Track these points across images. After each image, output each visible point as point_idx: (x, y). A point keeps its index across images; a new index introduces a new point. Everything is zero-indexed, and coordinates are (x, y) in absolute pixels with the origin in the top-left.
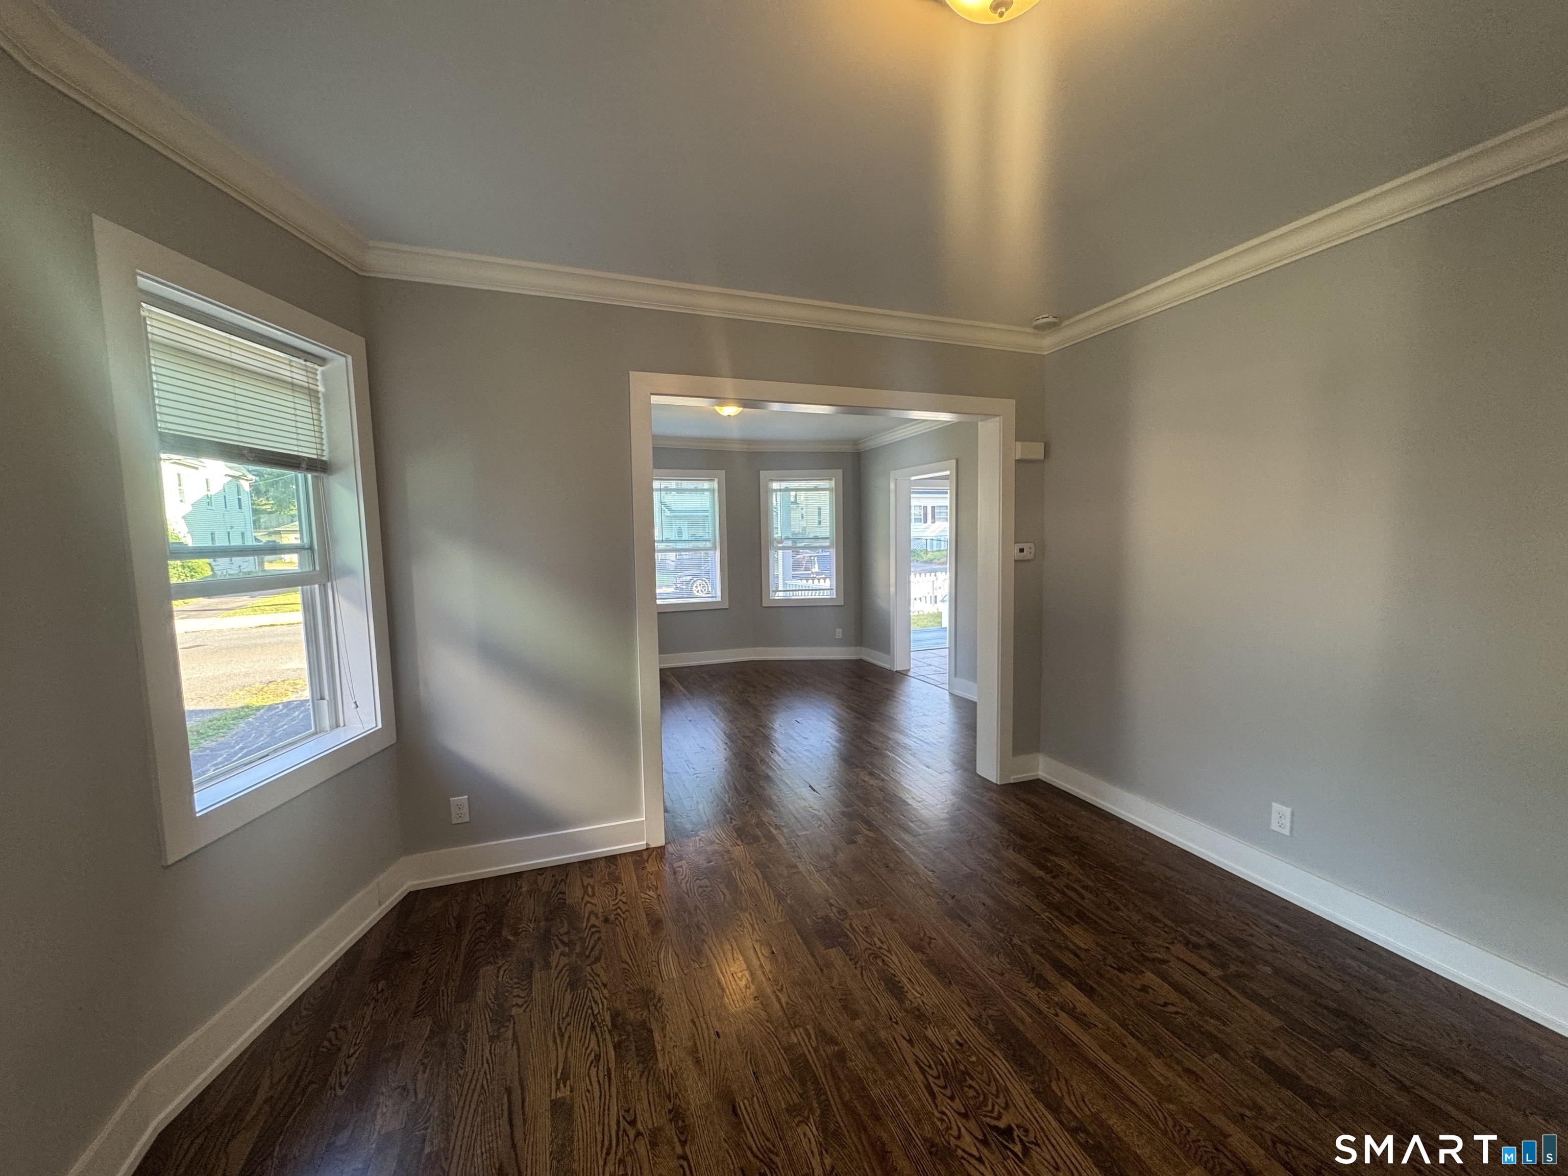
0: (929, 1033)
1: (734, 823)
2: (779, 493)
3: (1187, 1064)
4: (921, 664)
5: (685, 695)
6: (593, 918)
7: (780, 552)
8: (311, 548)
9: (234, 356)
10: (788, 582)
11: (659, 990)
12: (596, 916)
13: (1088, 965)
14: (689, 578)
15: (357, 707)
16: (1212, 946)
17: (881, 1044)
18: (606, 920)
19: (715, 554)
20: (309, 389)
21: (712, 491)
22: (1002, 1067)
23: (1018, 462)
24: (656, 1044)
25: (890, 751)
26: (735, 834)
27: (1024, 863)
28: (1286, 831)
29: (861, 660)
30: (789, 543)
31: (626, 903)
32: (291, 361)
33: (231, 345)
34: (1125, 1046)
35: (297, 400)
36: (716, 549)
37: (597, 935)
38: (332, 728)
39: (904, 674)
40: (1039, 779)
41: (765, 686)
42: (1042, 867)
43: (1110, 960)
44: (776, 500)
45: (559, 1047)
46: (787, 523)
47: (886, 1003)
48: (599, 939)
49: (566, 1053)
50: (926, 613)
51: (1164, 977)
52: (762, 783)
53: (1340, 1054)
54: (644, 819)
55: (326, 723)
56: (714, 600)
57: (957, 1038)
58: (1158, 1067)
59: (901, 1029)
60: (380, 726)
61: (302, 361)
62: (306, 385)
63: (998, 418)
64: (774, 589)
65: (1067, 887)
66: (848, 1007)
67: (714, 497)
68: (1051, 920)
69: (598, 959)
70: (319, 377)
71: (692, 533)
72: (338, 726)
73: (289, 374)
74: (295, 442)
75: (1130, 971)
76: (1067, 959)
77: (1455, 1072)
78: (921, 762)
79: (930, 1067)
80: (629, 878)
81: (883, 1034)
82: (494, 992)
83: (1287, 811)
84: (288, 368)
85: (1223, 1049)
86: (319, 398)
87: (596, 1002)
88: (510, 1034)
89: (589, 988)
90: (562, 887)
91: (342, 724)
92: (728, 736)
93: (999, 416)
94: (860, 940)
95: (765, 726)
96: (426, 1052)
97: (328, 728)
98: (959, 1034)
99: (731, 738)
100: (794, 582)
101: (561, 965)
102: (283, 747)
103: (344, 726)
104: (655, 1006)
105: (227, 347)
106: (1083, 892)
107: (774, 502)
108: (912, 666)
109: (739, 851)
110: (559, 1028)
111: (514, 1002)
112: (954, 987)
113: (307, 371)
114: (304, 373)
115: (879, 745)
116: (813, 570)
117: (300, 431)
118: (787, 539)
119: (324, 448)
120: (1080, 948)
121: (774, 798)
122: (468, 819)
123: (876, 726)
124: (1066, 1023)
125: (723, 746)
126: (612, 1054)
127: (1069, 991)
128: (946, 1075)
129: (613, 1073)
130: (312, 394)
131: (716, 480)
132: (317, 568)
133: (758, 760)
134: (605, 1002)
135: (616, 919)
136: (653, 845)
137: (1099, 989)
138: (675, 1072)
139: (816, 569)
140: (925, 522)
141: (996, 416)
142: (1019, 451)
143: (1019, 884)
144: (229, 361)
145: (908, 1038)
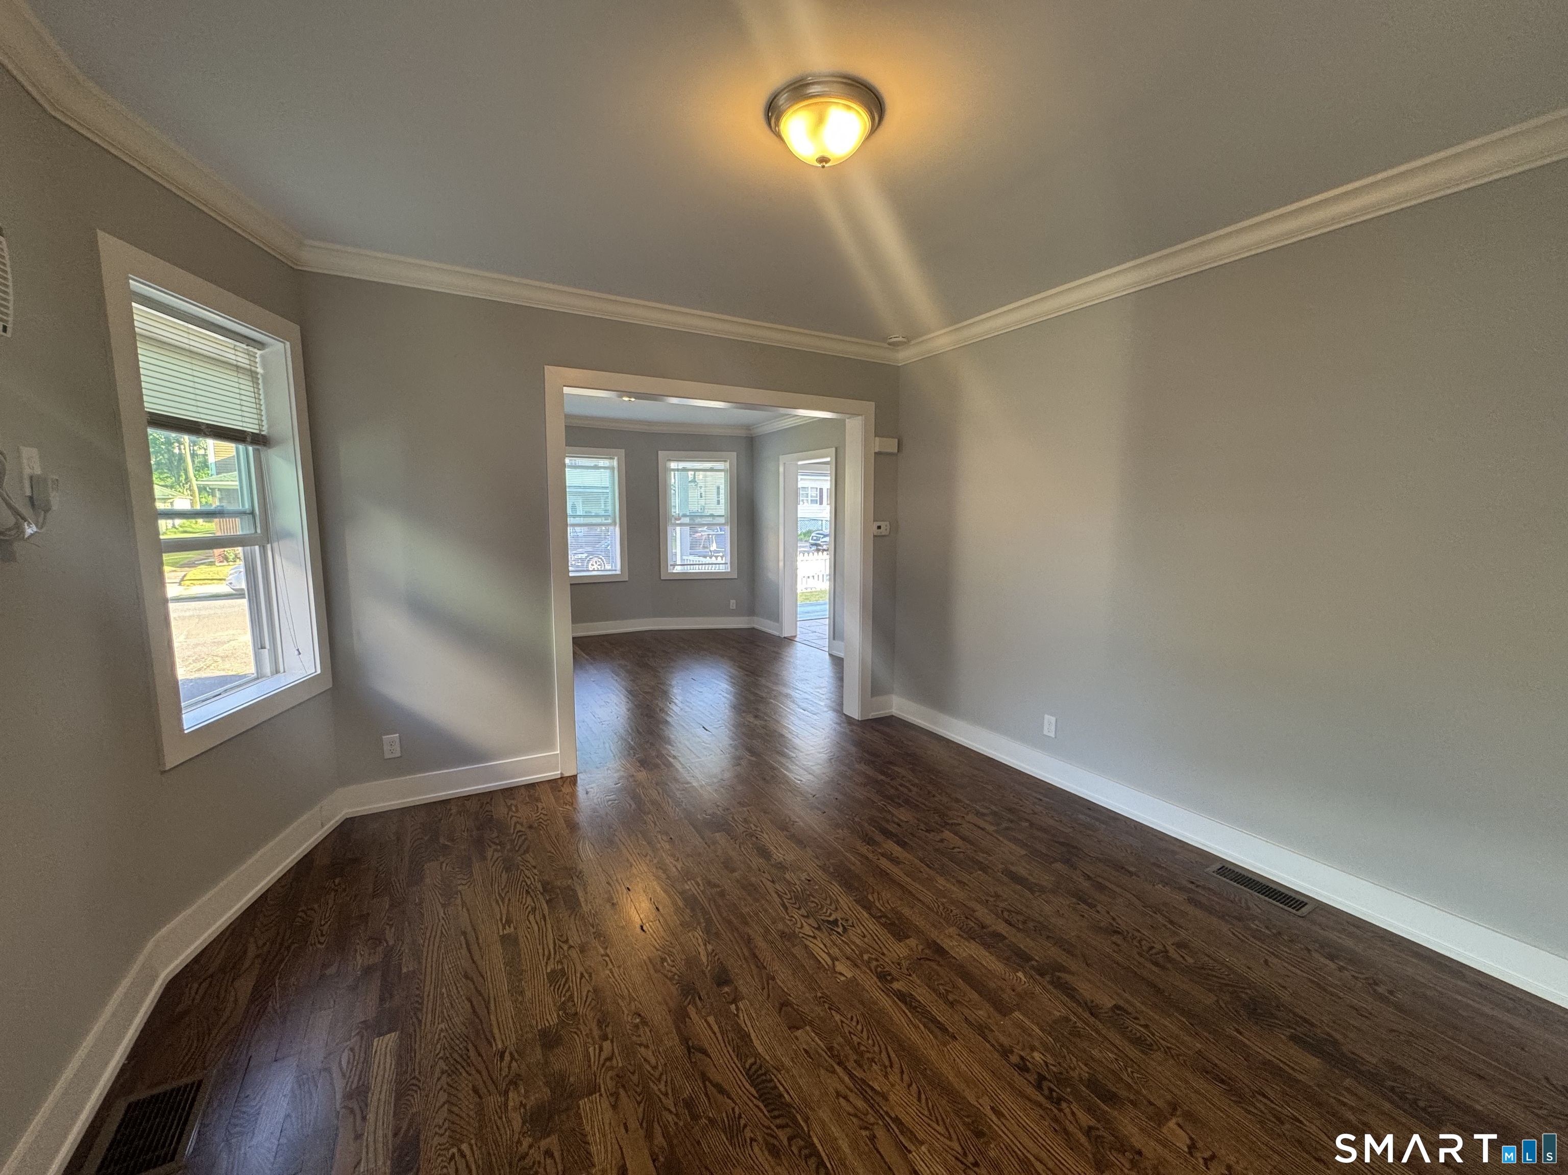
0: (787, 876)
1: (637, 756)
2: (676, 473)
3: (960, 878)
4: (807, 631)
5: (587, 660)
6: (519, 826)
7: (678, 529)
8: (252, 513)
9: (192, 343)
10: (684, 558)
11: (580, 867)
12: (522, 825)
13: (906, 830)
14: (584, 556)
15: (300, 653)
16: (994, 814)
17: (752, 885)
18: (531, 827)
19: (615, 529)
20: (251, 371)
21: (612, 468)
22: (835, 889)
23: (877, 454)
24: (580, 898)
25: (774, 699)
26: (638, 764)
27: (871, 772)
28: (1052, 735)
29: (753, 628)
30: (686, 520)
31: (546, 815)
32: (235, 346)
33: (189, 333)
34: (921, 872)
35: (241, 380)
36: (615, 525)
37: (523, 838)
38: (272, 675)
39: (791, 640)
40: (893, 716)
41: (664, 651)
42: (883, 773)
43: (922, 826)
44: (674, 480)
45: (502, 907)
46: (685, 501)
47: (757, 862)
48: (526, 839)
49: (508, 911)
50: (818, 589)
51: (956, 834)
52: (661, 726)
53: (1058, 866)
54: (559, 752)
55: (267, 669)
56: (614, 573)
57: (807, 877)
58: (941, 881)
59: (766, 875)
60: (319, 672)
61: (244, 346)
62: (248, 367)
63: (860, 417)
64: (672, 563)
65: (901, 785)
66: (728, 865)
67: (614, 475)
68: (885, 806)
69: (526, 851)
70: (258, 360)
71: (587, 509)
72: (277, 672)
73: (234, 357)
74: (240, 418)
75: (933, 831)
76: (892, 828)
77: (1123, 868)
78: (799, 706)
79: (786, 894)
80: (548, 799)
81: (753, 879)
82: (440, 878)
83: (1053, 719)
84: (233, 352)
85: (984, 869)
86: (258, 379)
87: (528, 878)
88: (459, 901)
89: (522, 870)
90: (488, 808)
91: (282, 670)
92: (630, 692)
93: (861, 415)
94: (739, 826)
95: (664, 684)
96: (388, 917)
97: (269, 674)
98: (808, 874)
99: (632, 694)
100: (691, 558)
101: (495, 858)
102: (232, 688)
103: (284, 672)
104: (578, 877)
105: (185, 335)
106: (911, 787)
107: (673, 481)
108: (798, 633)
109: (642, 775)
110: (500, 894)
111: (459, 882)
112: (808, 849)
113: (248, 354)
114: (247, 357)
115: (764, 695)
116: (712, 549)
117: (244, 408)
118: (685, 516)
119: (263, 424)
120: (902, 821)
121: (672, 737)
122: (398, 754)
123: (763, 681)
124: (885, 863)
125: (625, 699)
126: (545, 906)
127: (891, 846)
128: (796, 898)
129: (547, 917)
130: (253, 375)
131: (616, 458)
132: (259, 531)
133: (658, 710)
134: (536, 877)
135: (539, 825)
136: (566, 774)
137: (910, 843)
138: (596, 912)
139: (714, 547)
140: (821, 503)
141: (859, 415)
142: (877, 445)
143: (865, 785)
144: (187, 347)
145: (770, 879)
